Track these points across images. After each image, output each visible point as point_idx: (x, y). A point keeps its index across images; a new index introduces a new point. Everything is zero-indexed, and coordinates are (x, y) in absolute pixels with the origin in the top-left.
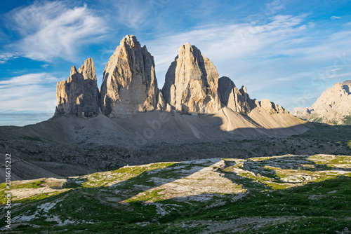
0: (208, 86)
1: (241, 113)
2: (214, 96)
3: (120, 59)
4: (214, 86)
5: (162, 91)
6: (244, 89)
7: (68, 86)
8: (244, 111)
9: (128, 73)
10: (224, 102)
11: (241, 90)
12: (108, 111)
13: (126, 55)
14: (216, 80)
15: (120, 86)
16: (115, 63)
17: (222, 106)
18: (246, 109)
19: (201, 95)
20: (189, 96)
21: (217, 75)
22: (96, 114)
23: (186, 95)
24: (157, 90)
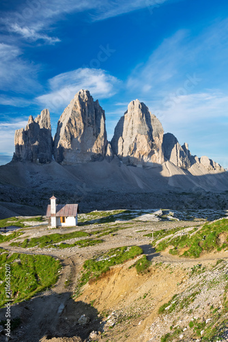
0: (153, 141)
1: (182, 168)
2: (158, 151)
3: (74, 112)
4: (159, 141)
5: (111, 143)
6: (186, 146)
7: (25, 133)
8: (184, 166)
9: (80, 124)
10: (167, 157)
11: (184, 147)
12: (61, 159)
13: (79, 108)
14: (161, 136)
15: (72, 137)
16: (69, 115)
17: (165, 160)
18: (186, 164)
19: (147, 149)
20: (135, 149)
21: (162, 131)
22: (50, 161)
23: (132, 148)
24: (106, 142)
